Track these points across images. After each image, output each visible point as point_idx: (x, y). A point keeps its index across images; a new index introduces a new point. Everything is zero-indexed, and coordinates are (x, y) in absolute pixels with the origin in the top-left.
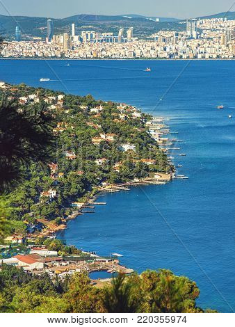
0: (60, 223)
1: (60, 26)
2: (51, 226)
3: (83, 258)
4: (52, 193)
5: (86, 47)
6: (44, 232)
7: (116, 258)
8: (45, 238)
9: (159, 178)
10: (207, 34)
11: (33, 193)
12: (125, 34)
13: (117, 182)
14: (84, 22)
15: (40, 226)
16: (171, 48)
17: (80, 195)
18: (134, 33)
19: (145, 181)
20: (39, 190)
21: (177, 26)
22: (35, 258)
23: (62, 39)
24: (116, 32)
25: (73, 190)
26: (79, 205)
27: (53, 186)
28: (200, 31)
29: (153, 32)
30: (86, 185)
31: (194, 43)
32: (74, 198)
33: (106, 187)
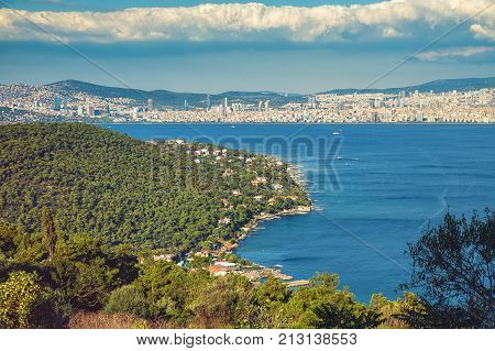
0: (234, 242)
1: (216, 99)
2: (227, 244)
3: (255, 268)
4: (227, 220)
5: (235, 115)
6: (223, 249)
7: (278, 268)
8: (224, 254)
9: (301, 210)
10: (323, 105)
11: (213, 220)
12: (263, 105)
13: (272, 212)
14: (233, 96)
15: (220, 245)
16: (298, 115)
17: (246, 222)
18: (270, 105)
19: (292, 211)
20: (217, 218)
21: (301, 99)
22: (219, 268)
23: (218, 109)
24: (257, 104)
25: (241, 219)
26: (246, 229)
27: (226, 215)
28: (318, 103)
29: (283, 103)
30: (250, 214)
31: (314, 112)
32: (242, 224)
33: (264, 216)
